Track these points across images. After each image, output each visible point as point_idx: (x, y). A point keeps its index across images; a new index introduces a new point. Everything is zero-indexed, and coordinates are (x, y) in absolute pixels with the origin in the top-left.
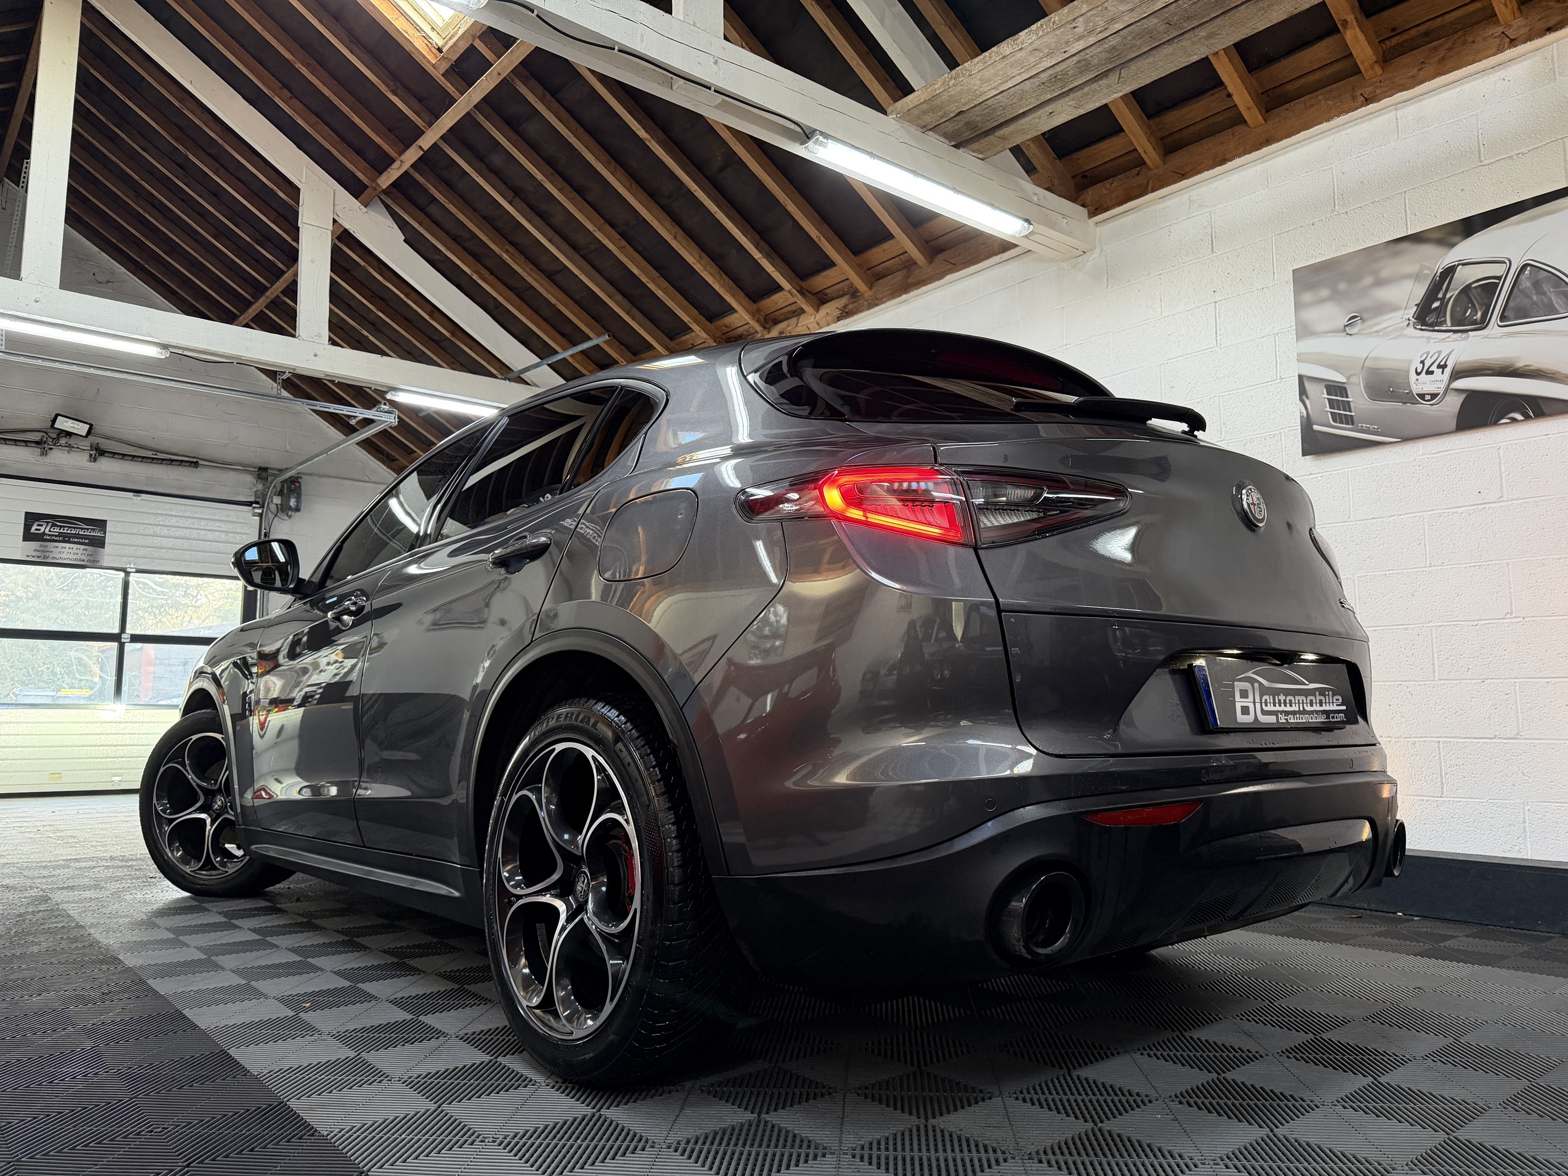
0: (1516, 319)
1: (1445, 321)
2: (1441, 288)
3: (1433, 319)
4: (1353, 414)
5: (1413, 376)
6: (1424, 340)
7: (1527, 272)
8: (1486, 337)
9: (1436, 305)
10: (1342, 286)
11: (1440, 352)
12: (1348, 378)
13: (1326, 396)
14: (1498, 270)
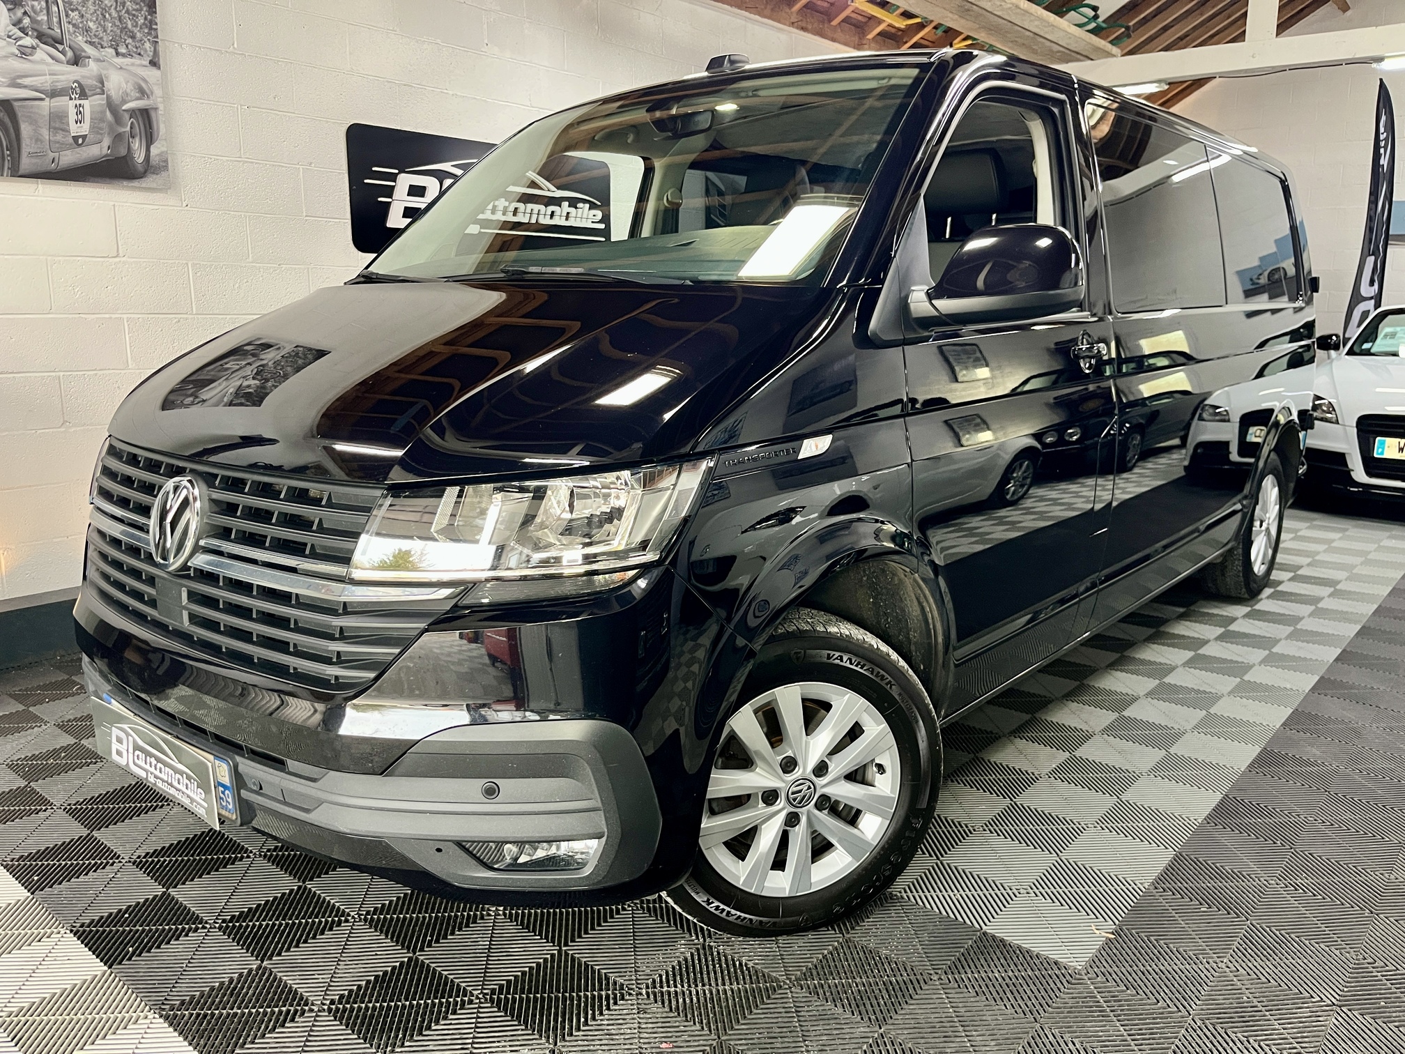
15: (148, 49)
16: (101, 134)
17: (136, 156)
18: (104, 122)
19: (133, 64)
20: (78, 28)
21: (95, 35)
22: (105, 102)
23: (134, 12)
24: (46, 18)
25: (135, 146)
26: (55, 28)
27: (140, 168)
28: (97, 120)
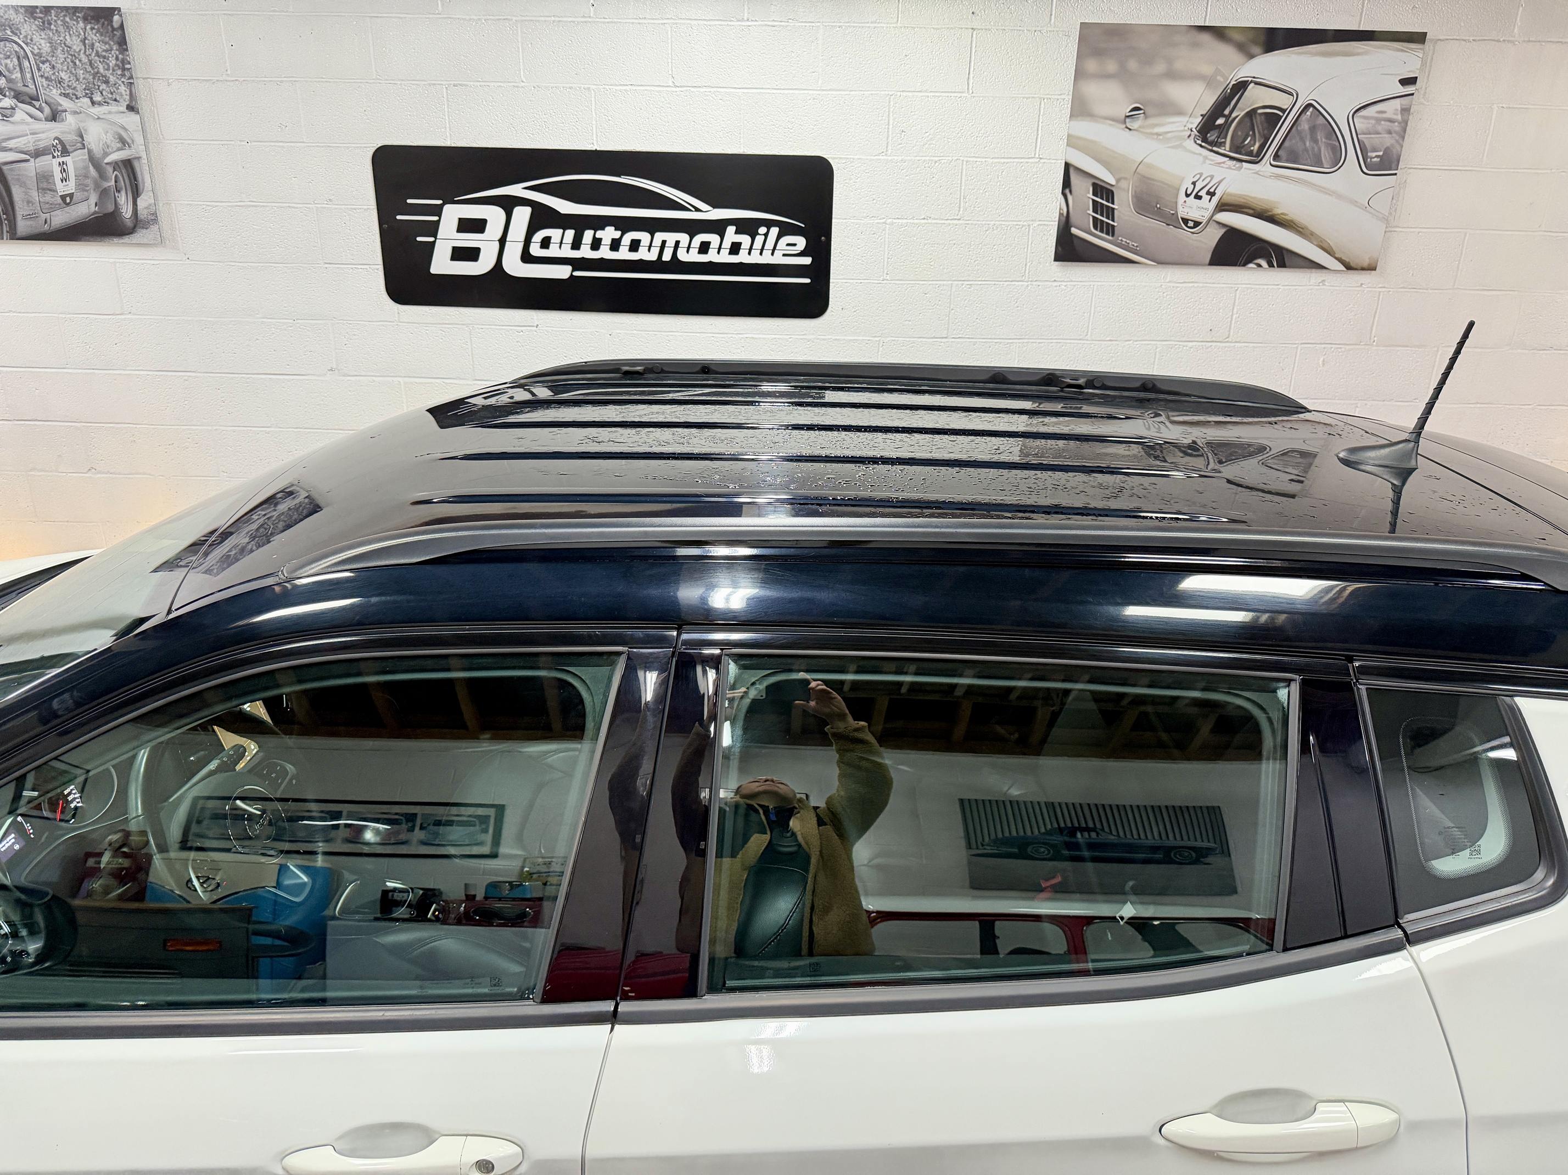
0: (1287, 161)
1: (1224, 143)
2: (1229, 104)
3: (1213, 138)
4: (1115, 224)
5: (1182, 196)
6: (1201, 159)
7: (1308, 113)
8: (1257, 173)
9: (1220, 121)
10: (1133, 65)
11: (1212, 177)
12: (1118, 181)
13: (1091, 195)
14: (1283, 101)
15: (124, 93)
16: (87, 191)
17: (124, 211)
18: (88, 177)
19: (110, 113)
20: (50, 80)
21: (68, 86)
22: (87, 157)
23: (104, 53)
24: (19, 75)
25: (121, 200)
26: (30, 85)
27: (129, 224)
28: (82, 177)
